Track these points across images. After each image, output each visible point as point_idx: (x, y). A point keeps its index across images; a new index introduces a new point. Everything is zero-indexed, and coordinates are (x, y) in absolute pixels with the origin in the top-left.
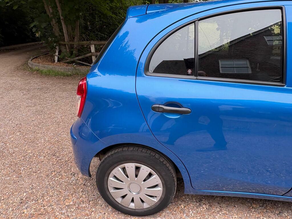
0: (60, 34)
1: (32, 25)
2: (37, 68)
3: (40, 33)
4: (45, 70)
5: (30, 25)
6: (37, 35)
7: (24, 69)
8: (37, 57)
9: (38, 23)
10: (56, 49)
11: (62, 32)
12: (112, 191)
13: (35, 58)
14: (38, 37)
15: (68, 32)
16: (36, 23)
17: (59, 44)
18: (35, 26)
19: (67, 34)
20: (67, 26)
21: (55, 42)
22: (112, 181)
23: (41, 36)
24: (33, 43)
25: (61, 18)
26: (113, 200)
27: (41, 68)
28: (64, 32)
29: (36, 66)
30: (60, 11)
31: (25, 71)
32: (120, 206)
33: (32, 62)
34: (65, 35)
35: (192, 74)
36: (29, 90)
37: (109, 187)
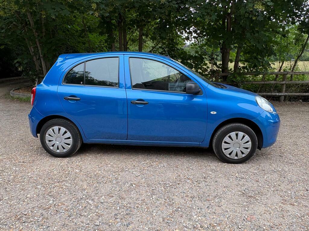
0: (40, 69)
1: (16, 61)
2: (17, 96)
3: (22, 67)
4: (24, 98)
5: (14, 61)
6: (19, 69)
7: (6, 98)
8: (18, 89)
9: (20, 60)
10: (36, 81)
11: (41, 67)
12: (47, 142)
13: (17, 89)
14: (20, 71)
15: (46, 67)
16: (19, 60)
17: (39, 77)
18: (18, 62)
19: (45, 69)
20: (46, 63)
21: (35, 75)
22: (47, 136)
23: (22, 70)
24: (17, 78)
25: (41, 56)
26: (48, 148)
27: (21, 96)
28: (43, 67)
29: (17, 94)
30: (40, 51)
31: (7, 99)
32: (52, 151)
33: (13, 92)
34: (43, 69)
35: (82, 84)
36: (9, 111)
37: (46, 140)
